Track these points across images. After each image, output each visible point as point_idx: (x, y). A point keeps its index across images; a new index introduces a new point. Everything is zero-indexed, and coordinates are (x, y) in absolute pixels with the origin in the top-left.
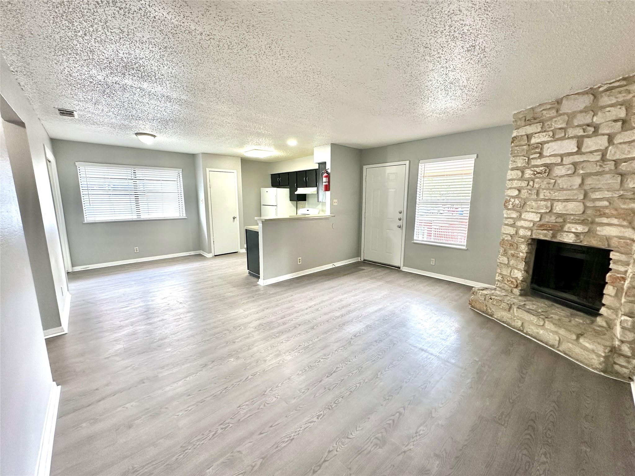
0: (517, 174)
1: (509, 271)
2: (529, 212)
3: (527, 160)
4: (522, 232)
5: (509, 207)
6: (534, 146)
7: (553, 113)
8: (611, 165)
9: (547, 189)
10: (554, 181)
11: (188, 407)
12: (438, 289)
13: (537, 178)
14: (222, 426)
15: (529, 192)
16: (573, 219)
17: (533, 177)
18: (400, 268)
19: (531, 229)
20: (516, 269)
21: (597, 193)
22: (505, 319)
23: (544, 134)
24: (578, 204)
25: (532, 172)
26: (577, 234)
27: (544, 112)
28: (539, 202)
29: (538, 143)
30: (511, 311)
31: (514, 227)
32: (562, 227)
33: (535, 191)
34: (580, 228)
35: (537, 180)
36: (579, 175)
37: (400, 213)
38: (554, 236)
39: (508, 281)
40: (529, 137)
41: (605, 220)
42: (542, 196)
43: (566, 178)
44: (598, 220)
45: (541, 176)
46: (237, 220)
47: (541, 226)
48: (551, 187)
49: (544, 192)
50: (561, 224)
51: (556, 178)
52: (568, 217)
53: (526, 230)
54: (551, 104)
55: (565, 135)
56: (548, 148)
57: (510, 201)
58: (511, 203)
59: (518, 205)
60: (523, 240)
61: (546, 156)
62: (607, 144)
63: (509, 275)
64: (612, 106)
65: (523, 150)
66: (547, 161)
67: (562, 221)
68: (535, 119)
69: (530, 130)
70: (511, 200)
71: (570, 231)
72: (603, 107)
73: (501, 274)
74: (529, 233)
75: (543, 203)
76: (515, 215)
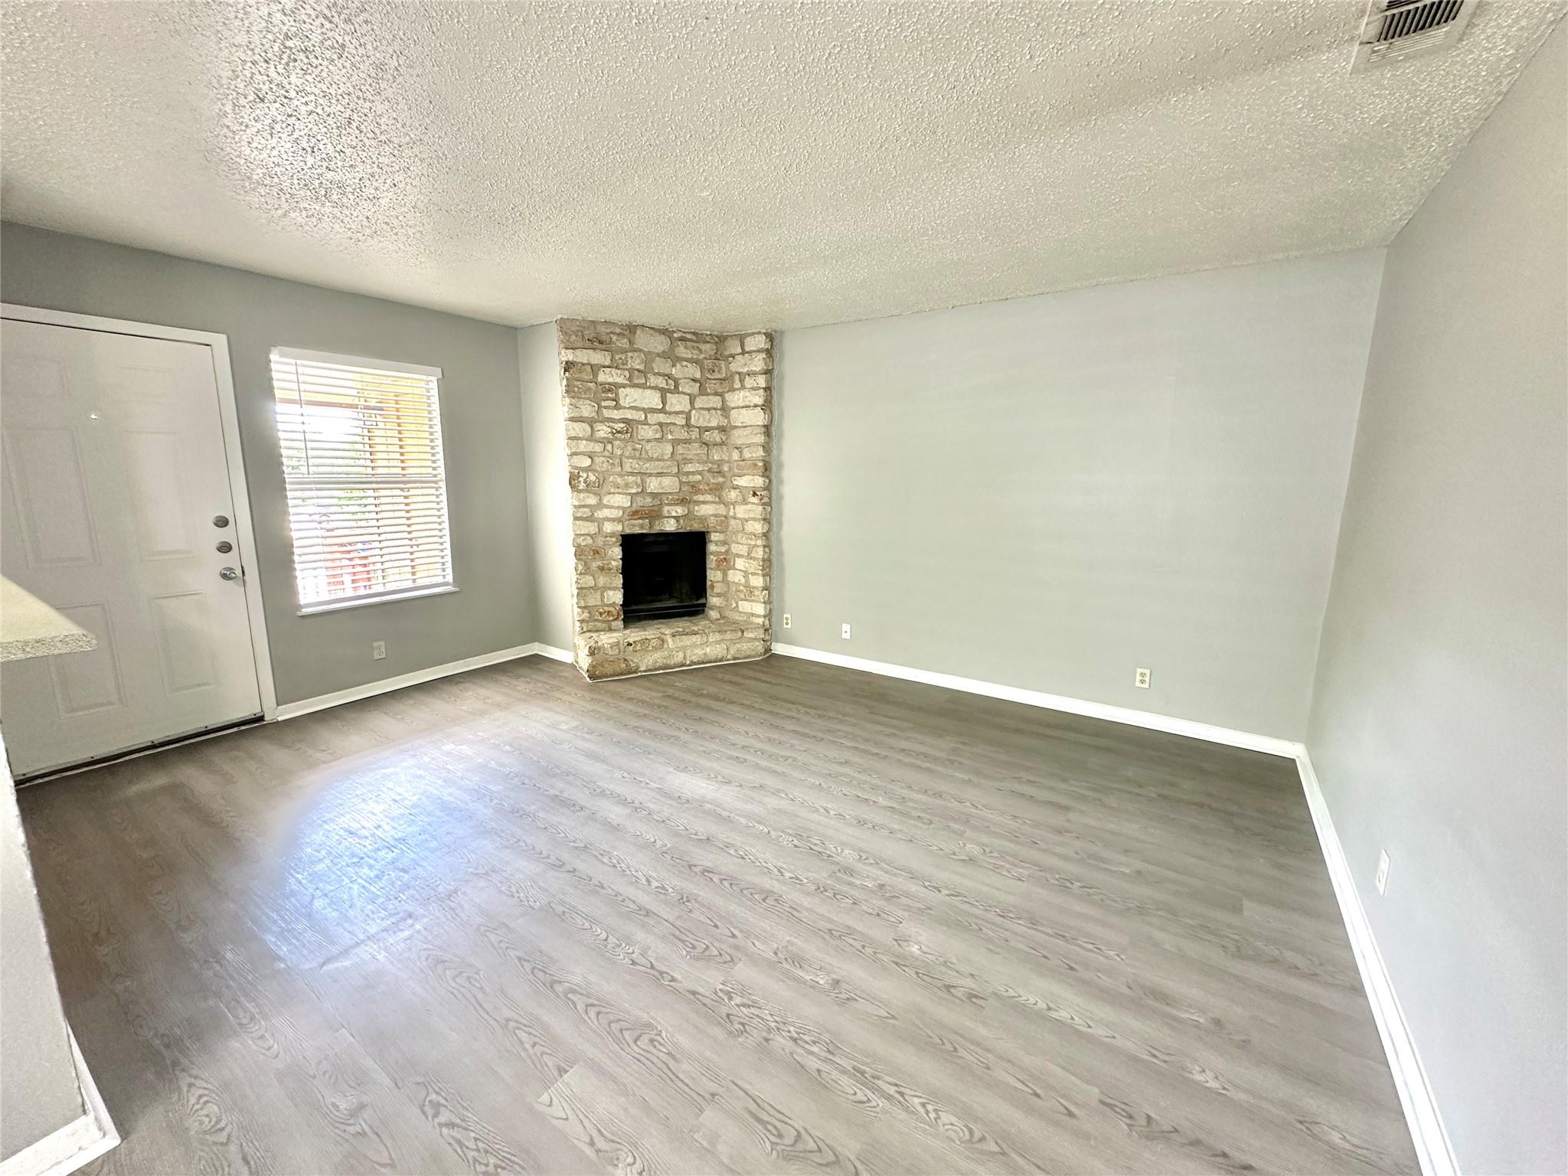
0: (584, 430)
1: (599, 597)
2: (614, 493)
3: (596, 408)
4: (608, 528)
5: (581, 487)
6: (604, 387)
7: (625, 343)
8: (695, 434)
9: (632, 458)
10: (640, 446)
13: (617, 439)
15: (608, 461)
16: (670, 500)
17: (610, 436)
18: (261, 719)
19: (619, 520)
20: (610, 589)
21: (690, 465)
22: (657, 663)
23: (617, 371)
24: (673, 479)
25: (609, 430)
26: (677, 518)
27: (613, 337)
28: (626, 478)
29: (609, 384)
30: (666, 646)
31: (592, 521)
32: (660, 510)
33: (618, 460)
34: (680, 510)
35: (617, 443)
36: (668, 441)
38: (652, 525)
39: (601, 614)
40: (595, 369)
41: (701, 498)
42: (627, 468)
43: (654, 443)
44: (695, 498)
45: (622, 436)
47: (635, 513)
48: (638, 455)
49: (630, 462)
50: (658, 508)
51: (643, 443)
52: (664, 497)
53: (614, 523)
54: (621, 327)
55: (646, 382)
56: (627, 395)
57: (579, 476)
58: (582, 479)
59: (594, 482)
60: (614, 539)
61: (625, 408)
62: (689, 407)
63: (599, 603)
64: (687, 360)
65: (589, 389)
66: (629, 415)
67: (658, 502)
68: (601, 342)
69: (594, 357)
70: (581, 474)
71: (669, 515)
72: (679, 359)
73: (586, 607)
74: (619, 528)
75: (631, 479)
76: (592, 500)
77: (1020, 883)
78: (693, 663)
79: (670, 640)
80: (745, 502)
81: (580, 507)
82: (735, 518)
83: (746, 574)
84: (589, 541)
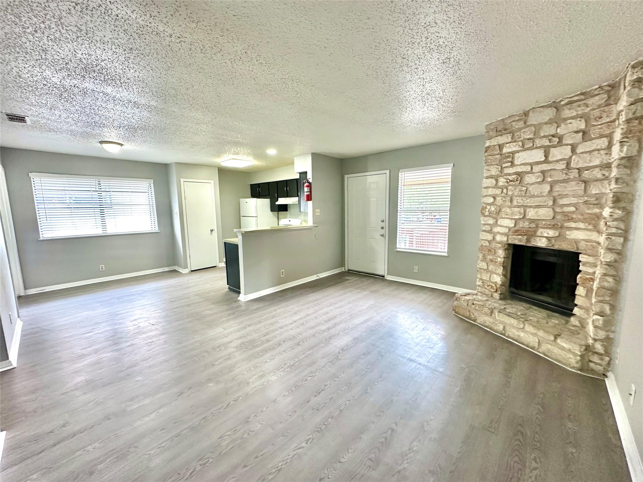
0: (492, 182)
1: (489, 276)
2: (504, 218)
3: (500, 169)
4: (498, 238)
5: (486, 214)
6: (506, 156)
7: (521, 124)
8: (574, 174)
9: (519, 196)
10: (526, 188)
11: (162, 443)
12: (423, 296)
13: (510, 185)
14: (201, 462)
15: (504, 199)
16: (544, 225)
17: (506, 184)
18: (384, 277)
19: (507, 235)
20: (495, 273)
21: (565, 199)
22: (487, 324)
23: (515, 144)
24: (548, 209)
25: (505, 180)
26: (549, 239)
27: (514, 124)
28: (513, 209)
29: (509, 153)
30: (493, 315)
31: (491, 233)
32: (535, 232)
33: (509, 198)
34: (551, 233)
35: (510, 188)
36: (547, 182)
37: (383, 221)
38: (528, 240)
39: (488, 286)
40: (501, 147)
41: (573, 225)
42: (515, 203)
43: (536, 185)
44: (566, 224)
45: (514, 183)
46: (215, 233)
47: (516, 231)
48: (523, 194)
49: (517, 199)
50: (534, 230)
51: (528, 186)
52: (540, 222)
53: (503, 236)
54: (519, 115)
55: (533, 145)
56: (519, 157)
57: (486, 208)
58: (487, 210)
59: (494, 211)
60: (500, 245)
61: (518, 165)
62: (570, 154)
63: (489, 280)
64: (573, 118)
65: (496, 159)
66: (519, 169)
67: (535, 226)
68: (505, 130)
69: (501, 140)
70: (487, 207)
71: (542, 235)
72: (565, 120)
74: (505, 239)
75: (516, 210)
76: (491, 221)
77: (219, 436)
84: (488, 244)
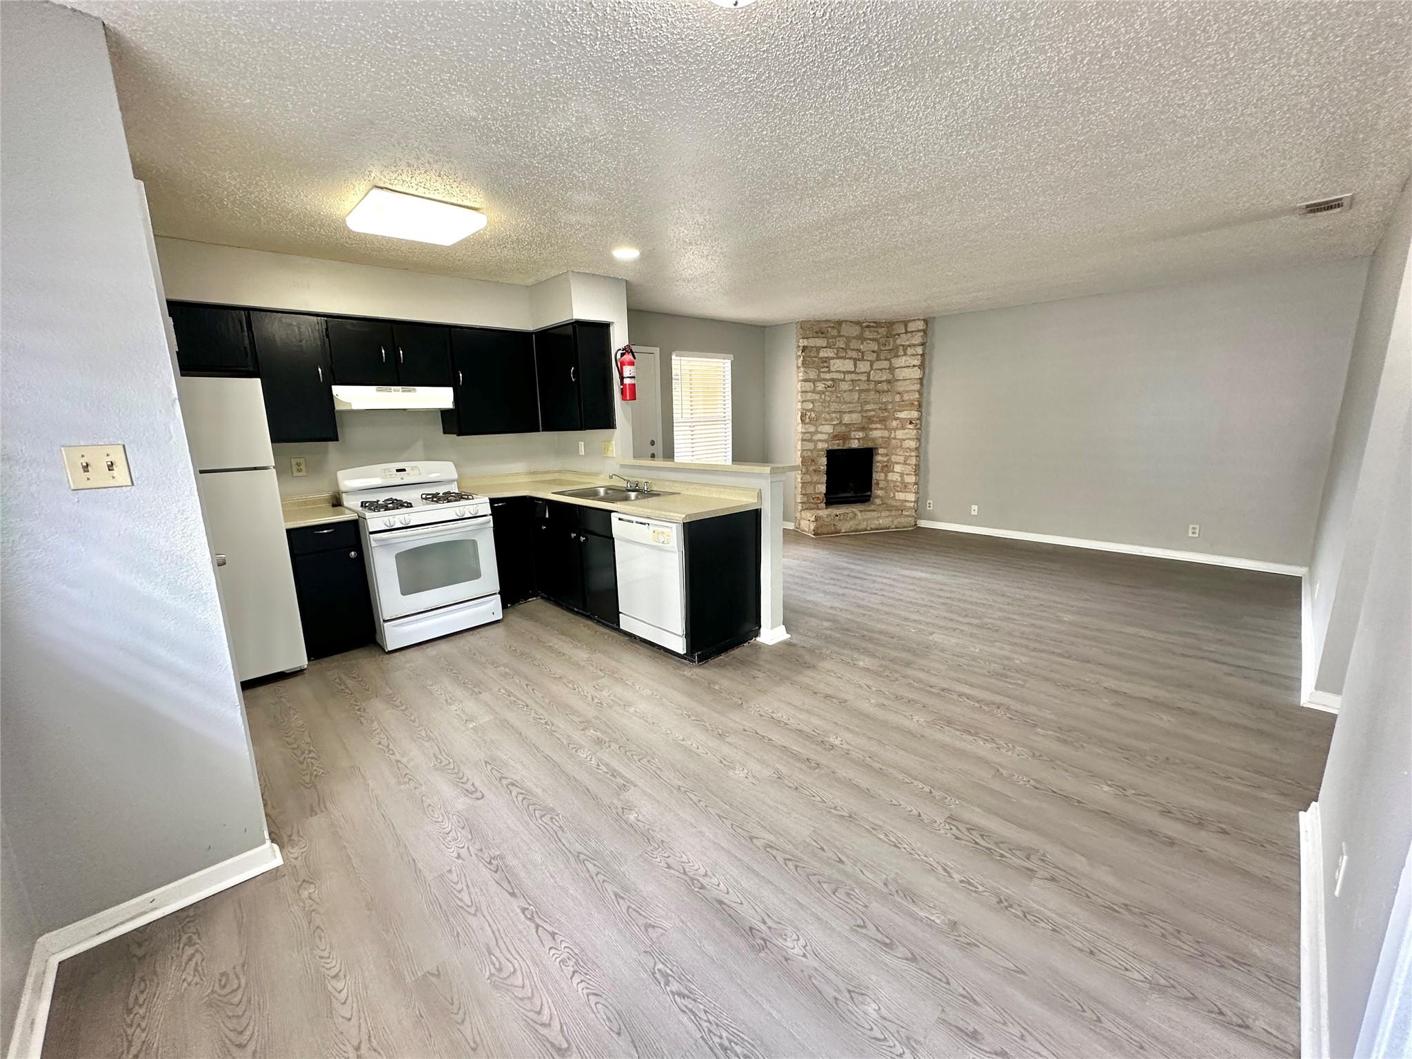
0: (810, 386)
1: (813, 488)
2: (824, 424)
3: (817, 373)
4: (821, 446)
5: (807, 422)
6: (823, 360)
7: (835, 332)
8: (872, 386)
9: (836, 402)
10: (840, 394)
13: (827, 391)
15: (824, 405)
16: (856, 428)
17: (824, 389)
19: (825, 441)
20: (819, 483)
21: (868, 406)
23: (830, 350)
24: (858, 414)
25: (824, 386)
26: (859, 440)
27: (828, 329)
29: (825, 358)
31: (811, 442)
32: (850, 434)
33: (828, 404)
34: (861, 434)
35: (827, 393)
36: (856, 391)
38: (844, 444)
39: (814, 499)
40: (818, 349)
41: (874, 426)
42: (832, 409)
43: (848, 393)
44: (870, 426)
45: (831, 389)
47: (835, 436)
48: (839, 400)
49: (835, 405)
50: (848, 433)
51: (842, 392)
52: (852, 426)
53: (824, 443)
54: (834, 322)
55: (845, 355)
56: (835, 364)
57: (806, 414)
58: (807, 416)
59: (814, 418)
60: (823, 453)
61: (833, 372)
62: (870, 369)
63: (813, 492)
64: (870, 339)
65: (814, 362)
66: (835, 376)
67: (849, 430)
68: (822, 333)
71: (854, 438)
72: (866, 339)
73: (806, 494)
74: (826, 445)
75: (834, 415)
76: (812, 429)
78: (872, 529)
79: (859, 514)
80: (903, 428)
81: (806, 433)
82: (895, 438)
83: (902, 474)
84: (809, 454)
